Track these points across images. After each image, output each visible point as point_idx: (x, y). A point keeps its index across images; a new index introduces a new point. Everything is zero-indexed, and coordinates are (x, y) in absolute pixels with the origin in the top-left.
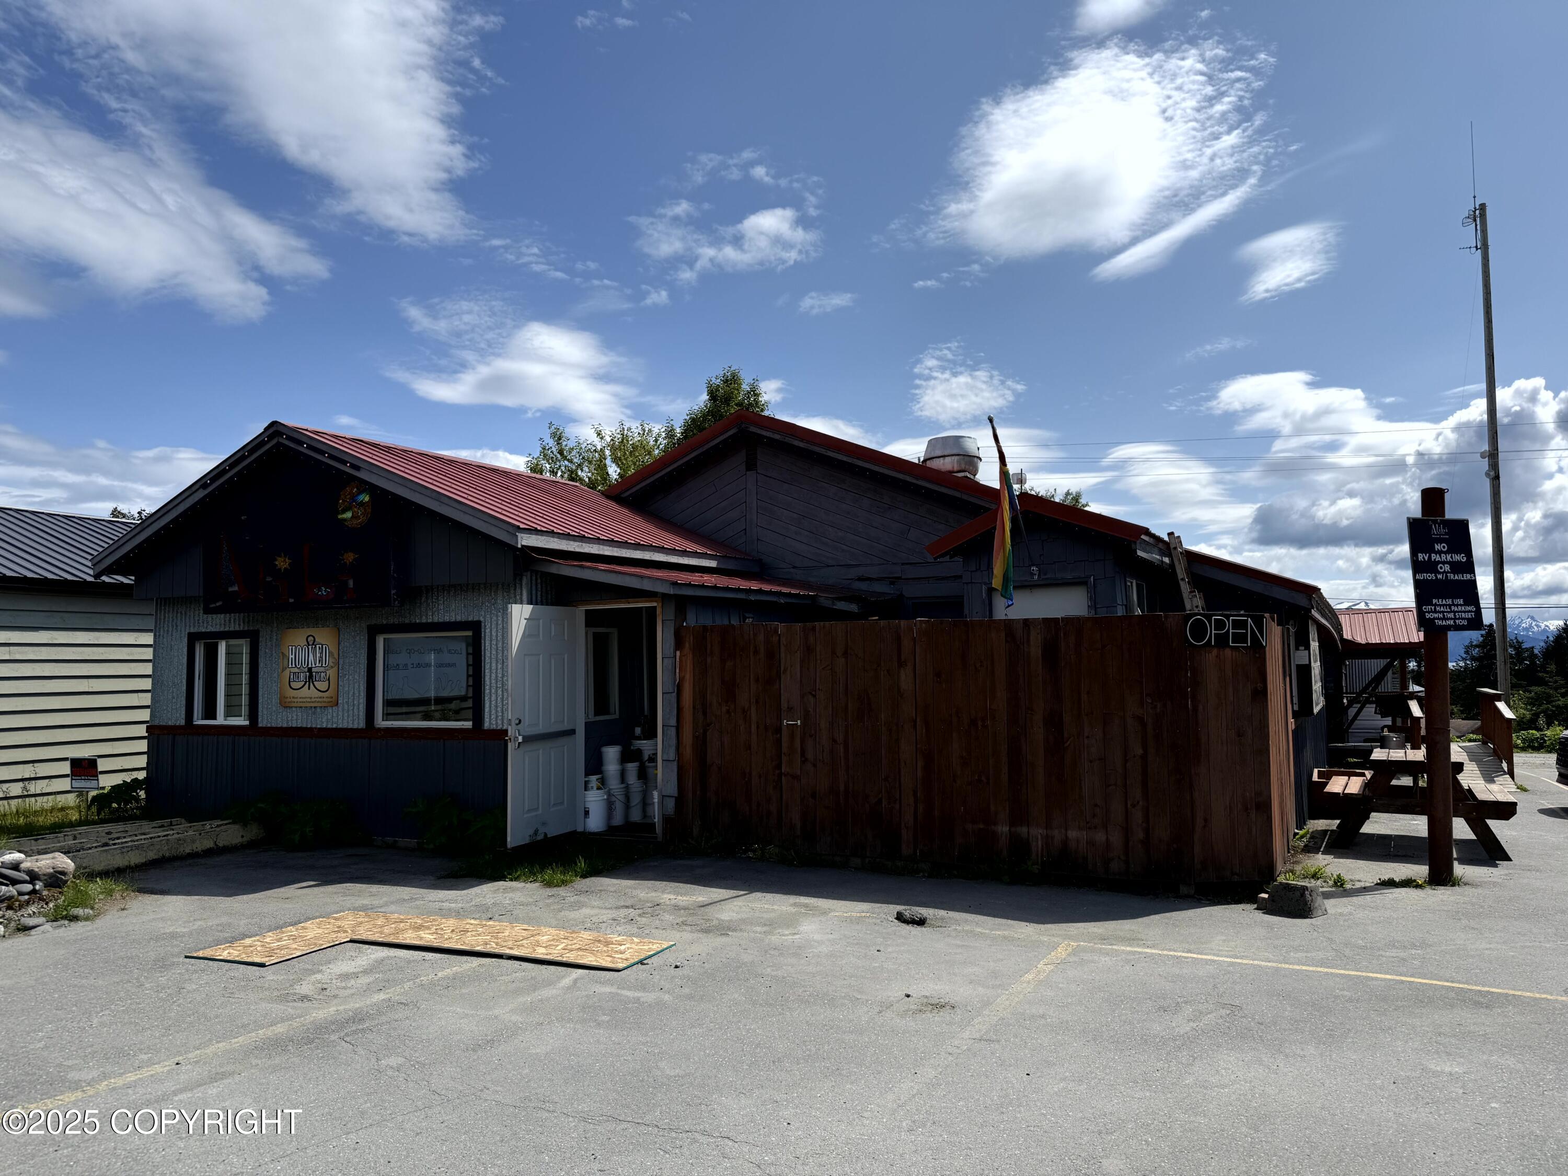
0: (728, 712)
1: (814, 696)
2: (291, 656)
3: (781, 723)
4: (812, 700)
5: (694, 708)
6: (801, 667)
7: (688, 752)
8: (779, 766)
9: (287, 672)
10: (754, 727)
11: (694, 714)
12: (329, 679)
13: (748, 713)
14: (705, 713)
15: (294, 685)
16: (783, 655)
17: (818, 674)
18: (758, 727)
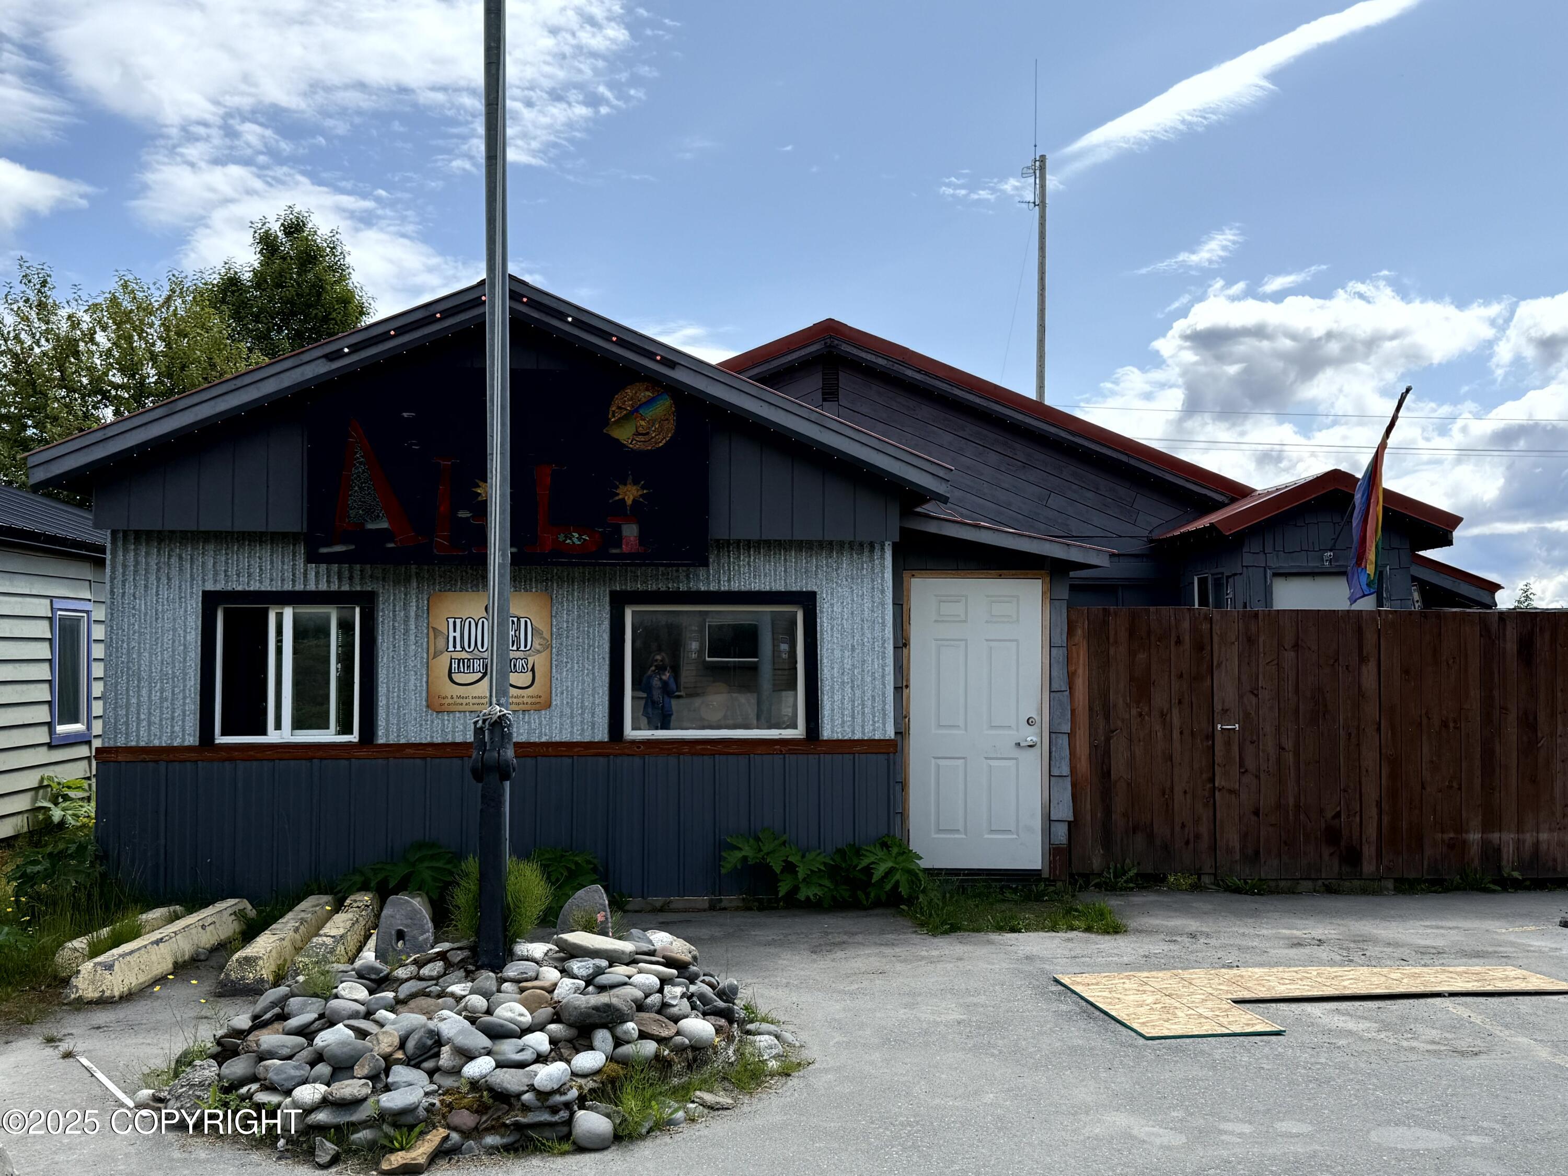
0: (1140, 715)
1: (1257, 696)
2: (452, 634)
3: (1214, 727)
4: (1254, 700)
5: (1091, 709)
6: (1239, 661)
7: (1084, 765)
8: (1212, 780)
9: (444, 659)
10: (1176, 735)
11: (1090, 717)
12: (533, 670)
13: (1169, 716)
14: (1107, 717)
15: (457, 677)
16: (1216, 646)
17: (1261, 670)
18: (1181, 733)
